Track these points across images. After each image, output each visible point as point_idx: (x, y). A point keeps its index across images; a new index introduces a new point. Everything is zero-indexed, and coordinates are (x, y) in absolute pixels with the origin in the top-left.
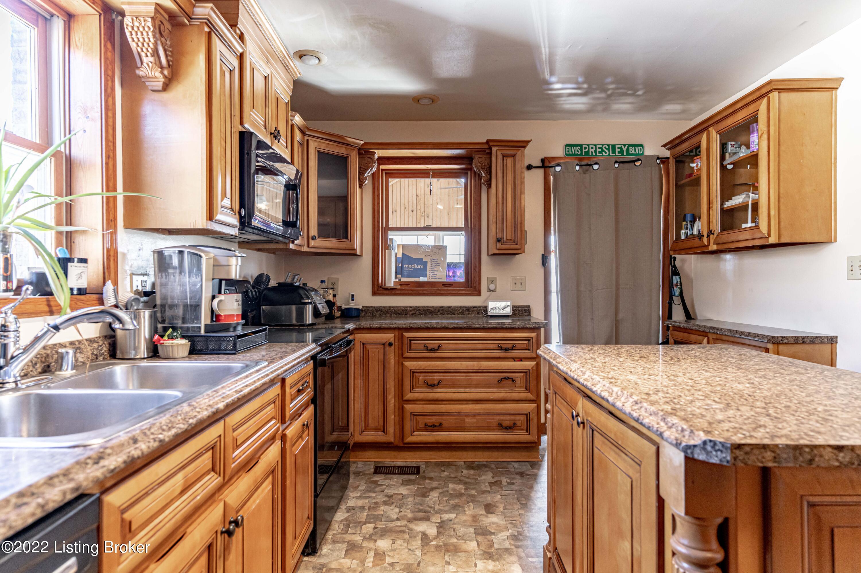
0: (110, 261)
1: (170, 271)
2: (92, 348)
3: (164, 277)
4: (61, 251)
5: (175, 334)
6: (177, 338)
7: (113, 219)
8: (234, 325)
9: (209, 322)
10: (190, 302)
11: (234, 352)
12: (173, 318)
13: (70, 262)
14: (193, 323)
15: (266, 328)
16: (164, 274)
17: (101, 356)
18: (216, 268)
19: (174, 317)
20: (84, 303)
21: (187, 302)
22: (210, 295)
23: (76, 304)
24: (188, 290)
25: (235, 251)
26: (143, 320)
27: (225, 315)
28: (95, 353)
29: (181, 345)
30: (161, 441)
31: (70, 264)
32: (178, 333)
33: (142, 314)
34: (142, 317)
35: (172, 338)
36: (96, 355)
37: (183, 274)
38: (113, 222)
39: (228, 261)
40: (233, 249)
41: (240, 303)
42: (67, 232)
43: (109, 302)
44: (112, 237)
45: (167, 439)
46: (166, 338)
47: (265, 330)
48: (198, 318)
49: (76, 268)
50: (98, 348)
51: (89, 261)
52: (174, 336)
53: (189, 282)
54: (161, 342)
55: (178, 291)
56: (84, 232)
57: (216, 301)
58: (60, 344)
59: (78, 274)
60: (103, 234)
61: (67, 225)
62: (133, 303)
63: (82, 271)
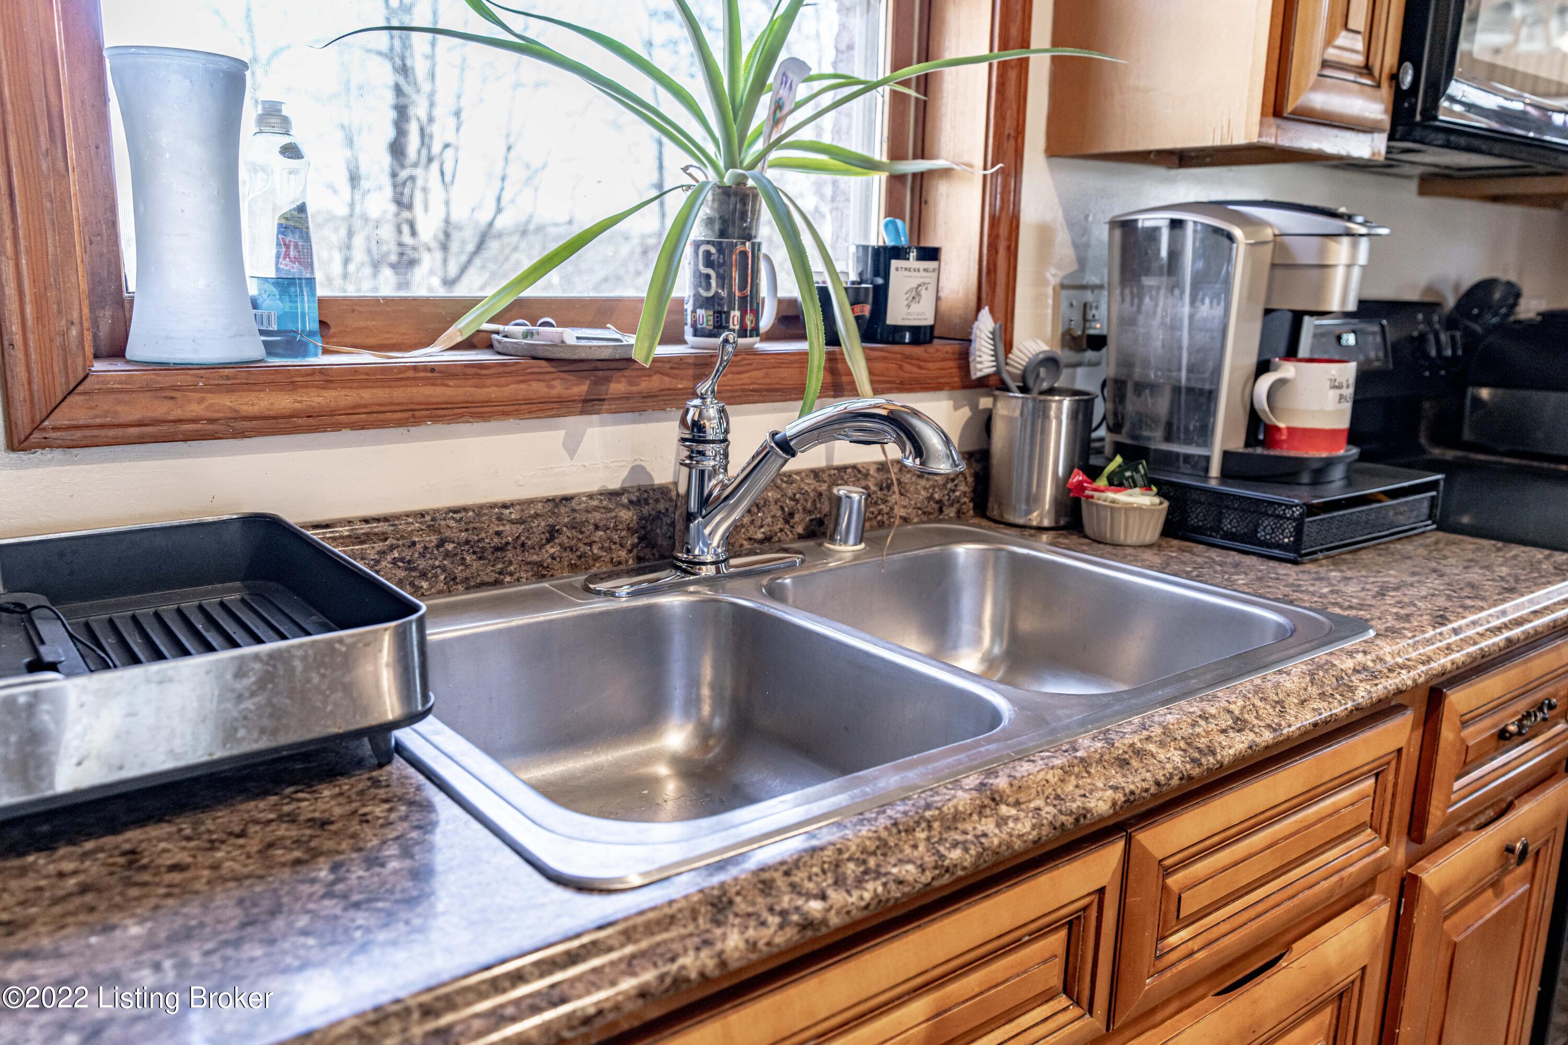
0: (997, 253)
1: (1148, 281)
2: (931, 483)
3: (1128, 299)
4: (890, 226)
5: (1128, 474)
6: (1135, 486)
7: (1013, 133)
8: (1315, 466)
9: (1237, 444)
10: (1188, 379)
11: (1291, 555)
12: (1140, 421)
13: (898, 257)
14: (1188, 442)
15: (1437, 481)
16: (1127, 291)
17: (952, 505)
18: (1278, 272)
19: (1143, 420)
20: (920, 367)
21: (1180, 381)
22: (1251, 361)
23: (901, 368)
24: (1185, 342)
25: (1350, 218)
26: (1054, 422)
27: (1291, 430)
28: (937, 496)
29: (1140, 509)
30: (807, 924)
31: (894, 263)
32: (1137, 471)
33: (1054, 405)
34: (1053, 413)
35: (1121, 485)
36: (939, 502)
37: (1177, 292)
38: (1012, 143)
39: (1323, 251)
40: (1342, 210)
41: (1349, 392)
42: (914, 175)
43: (979, 366)
44: (1005, 186)
45: (835, 920)
46: (1102, 482)
47: (1433, 485)
48: (1205, 433)
49: (907, 273)
50: (945, 485)
51: (944, 256)
52: (1127, 479)
53: (1191, 317)
54: (1088, 493)
55: (1159, 344)
56: (946, 173)
57: (1265, 382)
58: (854, 467)
59: (910, 290)
60: (985, 176)
61: (915, 157)
62: (1043, 372)
63: (920, 281)
